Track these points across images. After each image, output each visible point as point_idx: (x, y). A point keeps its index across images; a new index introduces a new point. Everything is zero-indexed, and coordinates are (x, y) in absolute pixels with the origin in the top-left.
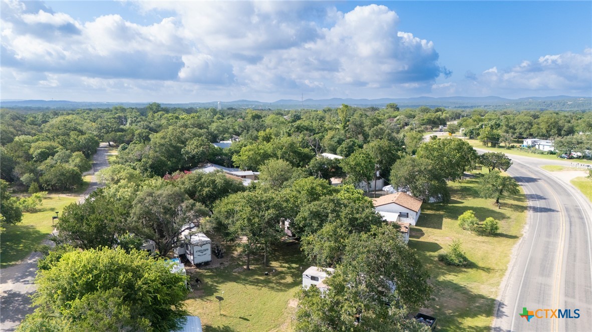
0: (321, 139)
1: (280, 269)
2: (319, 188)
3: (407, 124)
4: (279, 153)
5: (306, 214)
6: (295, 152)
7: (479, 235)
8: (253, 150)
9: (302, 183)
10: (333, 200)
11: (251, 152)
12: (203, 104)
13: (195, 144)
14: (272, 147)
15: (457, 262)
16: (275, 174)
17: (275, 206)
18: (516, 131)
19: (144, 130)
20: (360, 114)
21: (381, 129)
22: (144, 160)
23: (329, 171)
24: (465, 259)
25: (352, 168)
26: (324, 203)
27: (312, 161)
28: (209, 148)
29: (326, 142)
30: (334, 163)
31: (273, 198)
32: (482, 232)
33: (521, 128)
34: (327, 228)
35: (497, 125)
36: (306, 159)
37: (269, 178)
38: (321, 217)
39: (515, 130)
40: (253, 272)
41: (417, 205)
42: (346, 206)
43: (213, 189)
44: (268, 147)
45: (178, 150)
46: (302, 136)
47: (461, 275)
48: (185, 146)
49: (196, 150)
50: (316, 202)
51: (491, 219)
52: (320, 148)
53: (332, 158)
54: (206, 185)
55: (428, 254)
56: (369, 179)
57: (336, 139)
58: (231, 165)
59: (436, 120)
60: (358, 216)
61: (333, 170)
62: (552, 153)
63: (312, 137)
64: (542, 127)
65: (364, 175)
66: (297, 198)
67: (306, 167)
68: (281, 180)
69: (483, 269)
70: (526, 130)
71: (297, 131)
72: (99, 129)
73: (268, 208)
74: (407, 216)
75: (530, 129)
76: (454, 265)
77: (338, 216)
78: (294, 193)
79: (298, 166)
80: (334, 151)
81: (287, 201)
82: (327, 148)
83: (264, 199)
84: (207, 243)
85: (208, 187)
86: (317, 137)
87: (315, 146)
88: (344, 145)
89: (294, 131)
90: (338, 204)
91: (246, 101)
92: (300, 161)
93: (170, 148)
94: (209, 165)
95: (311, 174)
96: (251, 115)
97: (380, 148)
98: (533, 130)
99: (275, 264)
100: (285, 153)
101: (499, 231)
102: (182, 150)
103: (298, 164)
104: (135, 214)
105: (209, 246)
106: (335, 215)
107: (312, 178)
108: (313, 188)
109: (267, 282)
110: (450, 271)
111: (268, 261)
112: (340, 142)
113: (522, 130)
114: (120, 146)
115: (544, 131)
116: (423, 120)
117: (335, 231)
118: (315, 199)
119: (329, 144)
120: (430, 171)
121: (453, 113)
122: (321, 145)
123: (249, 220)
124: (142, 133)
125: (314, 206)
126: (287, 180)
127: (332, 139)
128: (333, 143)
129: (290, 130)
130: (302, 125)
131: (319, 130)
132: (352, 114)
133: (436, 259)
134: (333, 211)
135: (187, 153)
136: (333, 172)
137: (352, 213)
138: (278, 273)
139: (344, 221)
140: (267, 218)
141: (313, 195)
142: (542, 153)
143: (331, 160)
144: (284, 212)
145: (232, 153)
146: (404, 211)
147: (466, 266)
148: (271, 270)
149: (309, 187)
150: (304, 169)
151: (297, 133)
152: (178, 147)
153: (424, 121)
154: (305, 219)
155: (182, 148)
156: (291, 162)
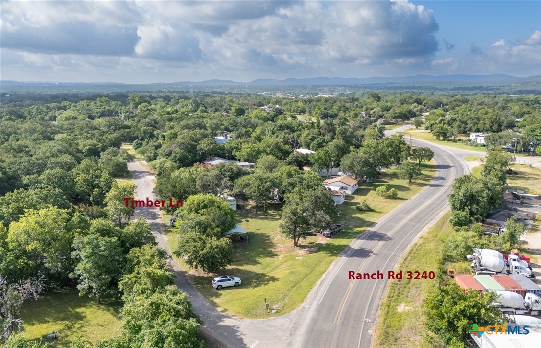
0: (298, 137)
1: (273, 214)
2: (293, 172)
3: (381, 117)
4: (268, 150)
5: (286, 184)
6: (279, 149)
7: (386, 198)
8: (249, 148)
9: (284, 169)
10: (299, 177)
11: (249, 150)
12: (170, 84)
13: (207, 143)
14: (263, 146)
15: (364, 209)
16: (267, 164)
17: (270, 181)
18: (467, 126)
19: (148, 127)
20: (339, 106)
21: (345, 129)
22: (173, 155)
23: (302, 162)
24: (369, 208)
25: (316, 160)
26: (295, 179)
27: (291, 156)
28: (217, 145)
29: (302, 140)
30: (306, 157)
31: (269, 177)
32: (389, 197)
33: (471, 123)
34: (296, 189)
35: (453, 120)
36: (287, 153)
37: (263, 167)
38: (293, 185)
39: (467, 124)
40: (259, 215)
41: (353, 182)
42: (305, 180)
43: (232, 173)
44: (260, 146)
45: (194, 147)
46: (284, 134)
47: (364, 215)
48: (199, 144)
49: (207, 148)
50: (292, 178)
51: (393, 189)
52: (297, 143)
53: (304, 153)
54: (227, 171)
55: (352, 207)
56: (328, 167)
57: (310, 137)
58: (233, 158)
59: (407, 113)
60: (310, 184)
61: (305, 161)
62: (484, 146)
63: (291, 135)
64: (486, 123)
65: (324, 164)
66: (281, 177)
67: (286, 159)
68: (271, 168)
69: (378, 212)
70: (474, 125)
71: (280, 130)
72: (107, 125)
73: (267, 182)
74: (346, 189)
75: (478, 124)
76: (363, 210)
77: (302, 184)
78: (280, 175)
79: (281, 159)
80: (308, 146)
81: (276, 178)
82: (303, 144)
83: (265, 177)
84: (234, 200)
85: (228, 172)
86: (296, 134)
87: (294, 142)
88: (315, 142)
89: (277, 130)
90: (302, 179)
91: (218, 81)
92: (282, 155)
93: (188, 146)
94: (217, 158)
95: (290, 164)
96: (234, 108)
97: (337, 146)
98: (481, 125)
99: (269, 212)
100: (272, 150)
101: (398, 197)
102: (198, 147)
103: (281, 157)
104: (198, 185)
105: (235, 202)
106: (300, 183)
107: (290, 166)
108: (290, 172)
109: (267, 218)
110: (359, 213)
111: (266, 211)
112: (313, 139)
113: (472, 125)
114: (134, 142)
115: (488, 126)
116: (395, 113)
117: (299, 191)
118: (291, 177)
119: (305, 141)
120: (364, 161)
121: (434, 102)
122: (298, 141)
123: (258, 187)
124: (147, 130)
125: (290, 180)
126: (274, 168)
127: (307, 136)
128: (307, 140)
129: (273, 129)
130: (283, 124)
131: (298, 127)
132: (331, 106)
133: (355, 209)
134: (299, 182)
135: (201, 149)
136: (305, 163)
137: (308, 183)
138: (271, 215)
139: (304, 186)
140: (266, 187)
141: (290, 175)
142: (477, 146)
143: (304, 155)
144: (275, 184)
145: (232, 149)
146: (345, 186)
147: (369, 211)
148: (268, 214)
149: (288, 171)
150: (285, 161)
151: (280, 132)
152: (194, 145)
153: (396, 115)
154: (286, 186)
155: (197, 146)
156: (277, 157)
